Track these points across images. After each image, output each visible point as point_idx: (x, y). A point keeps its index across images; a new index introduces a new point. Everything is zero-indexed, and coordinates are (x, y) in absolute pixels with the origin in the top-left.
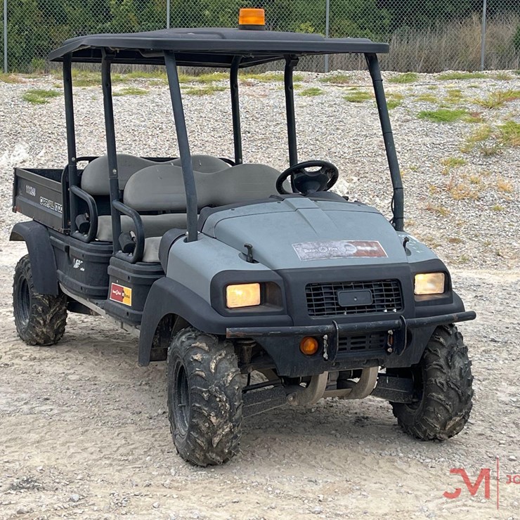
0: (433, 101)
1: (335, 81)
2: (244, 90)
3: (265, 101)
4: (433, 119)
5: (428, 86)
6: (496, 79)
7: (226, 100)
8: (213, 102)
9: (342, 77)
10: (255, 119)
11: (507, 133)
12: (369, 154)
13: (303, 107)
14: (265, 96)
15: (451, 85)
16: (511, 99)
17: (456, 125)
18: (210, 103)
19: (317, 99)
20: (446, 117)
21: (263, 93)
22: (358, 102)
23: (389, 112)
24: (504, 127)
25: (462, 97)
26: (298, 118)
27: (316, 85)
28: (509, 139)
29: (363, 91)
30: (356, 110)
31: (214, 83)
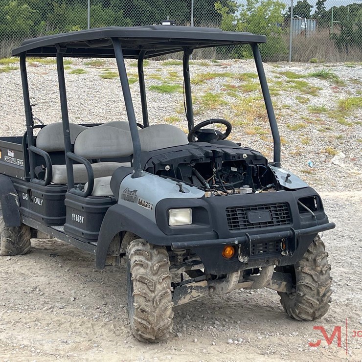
0: (159, 79)
1: (94, 64)
2: (31, 70)
3: (46, 77)
4: (159, 91)
5: (156, 69)
6: (200, 65)
7: (18, 76)
8: (9, 77)
9: (99, 62)
10: (39, 90)
11: (207, 100)
12: (117, 114)
13: (72, 82)
14: (46, 73)
15: (171, 69)
16: (209, 79)
17: (173, 95)
18: (7, 78)
19: (82, 77)
20: (167, 90)
21: (44, 72)
22: (109, 79)
23: (130, 86)
24: (205, 97)
25: (178, 77)
26: (68, 89)
27: (82, 67)
28: (207, 104)
29: (113, 72)
30: (108, 84)
31: (10, 64)
